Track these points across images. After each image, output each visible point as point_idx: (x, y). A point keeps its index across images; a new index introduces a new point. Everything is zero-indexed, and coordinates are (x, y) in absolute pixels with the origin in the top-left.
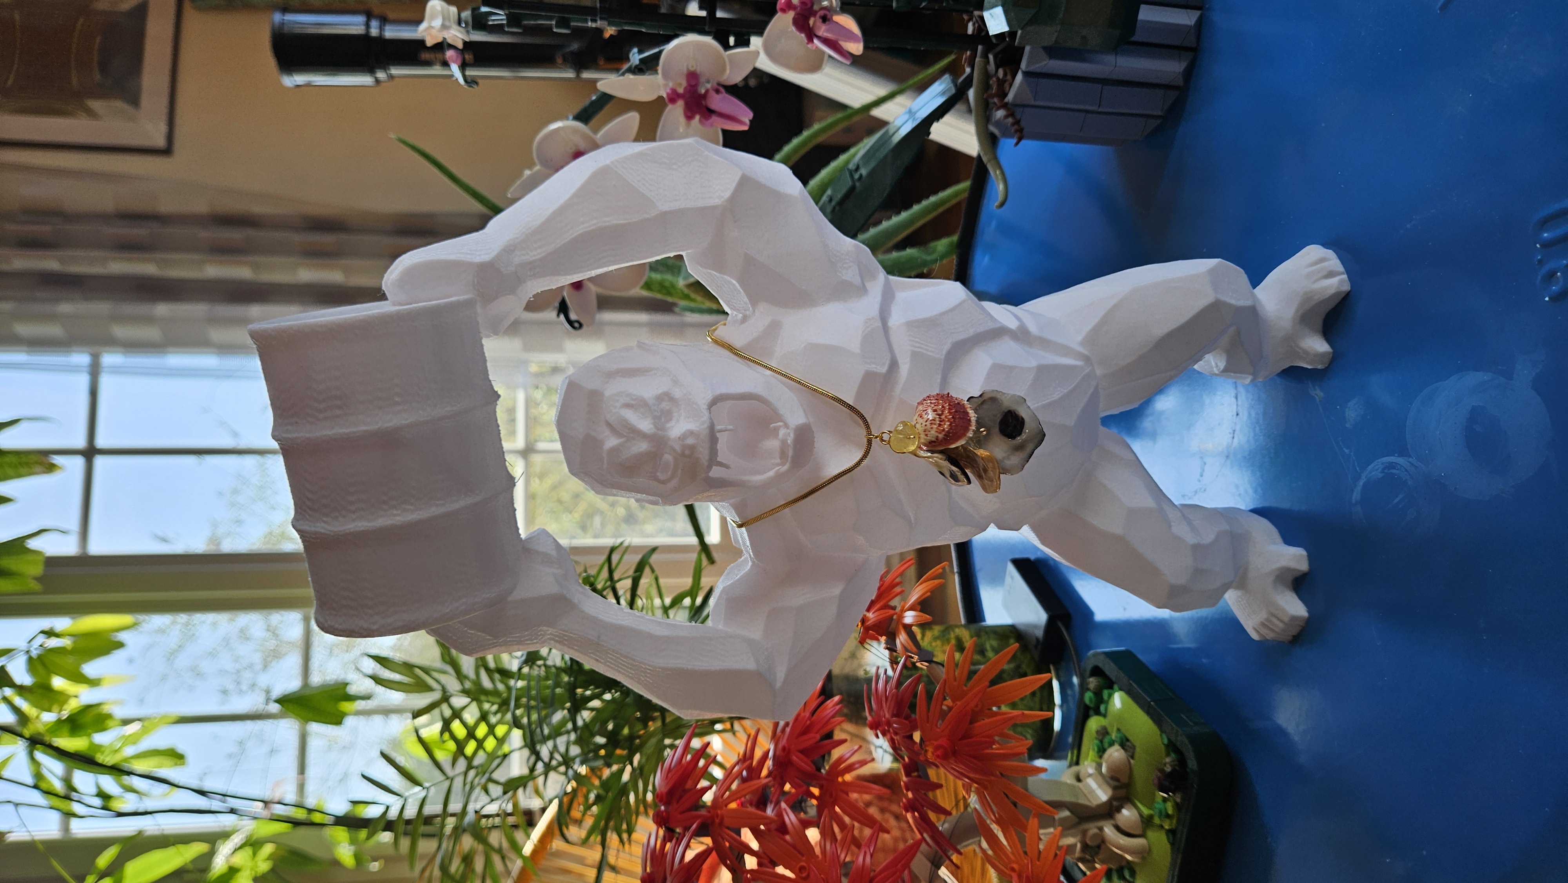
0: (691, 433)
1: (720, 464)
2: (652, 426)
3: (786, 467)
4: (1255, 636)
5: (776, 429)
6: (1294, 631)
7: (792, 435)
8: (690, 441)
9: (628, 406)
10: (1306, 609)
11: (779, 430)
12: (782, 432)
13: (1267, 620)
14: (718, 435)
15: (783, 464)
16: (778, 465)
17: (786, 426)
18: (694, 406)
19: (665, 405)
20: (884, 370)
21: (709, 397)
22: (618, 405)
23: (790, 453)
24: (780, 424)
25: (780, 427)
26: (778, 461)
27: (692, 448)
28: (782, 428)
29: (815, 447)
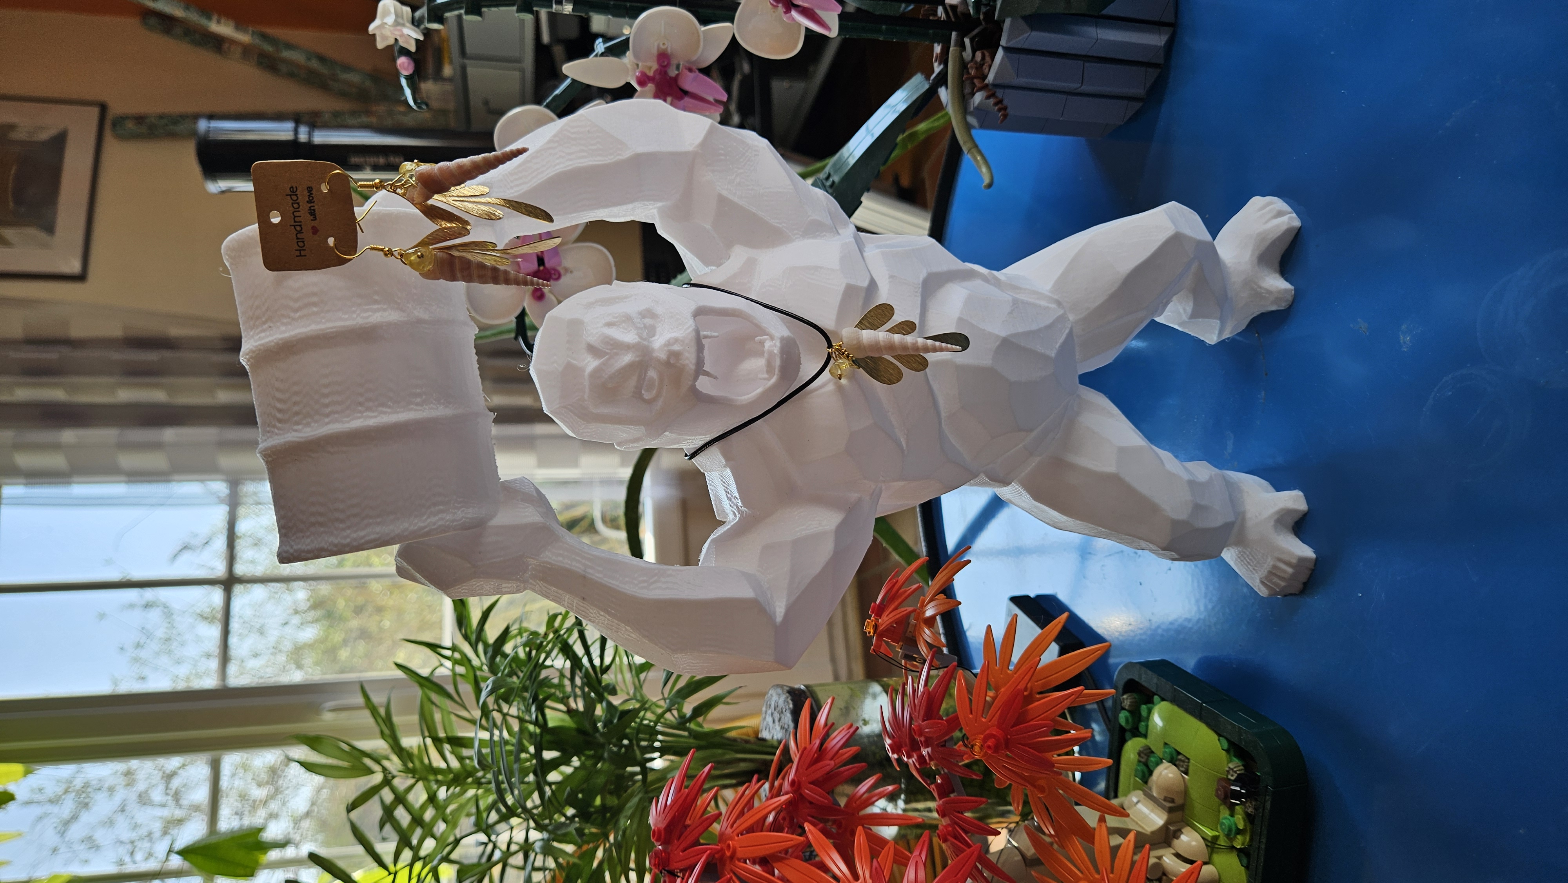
0: (676, 340)
1: (707, 375)
4: (1263, 592)
6: (1304, 576)
8: (676, 348)
10: (1312, 549)
11: (765, 343)
13: (1274, 567)
14: (705, 341)
15: (770, 380)
16: (766, 381)
17: (772, 337)
18: (678, 316)
19: (648, 319)
21: (693, 307)
22: (600, 325)
26: (766, 377)
27: (678, 355)
28: (767, 341)
29: (802, 363)
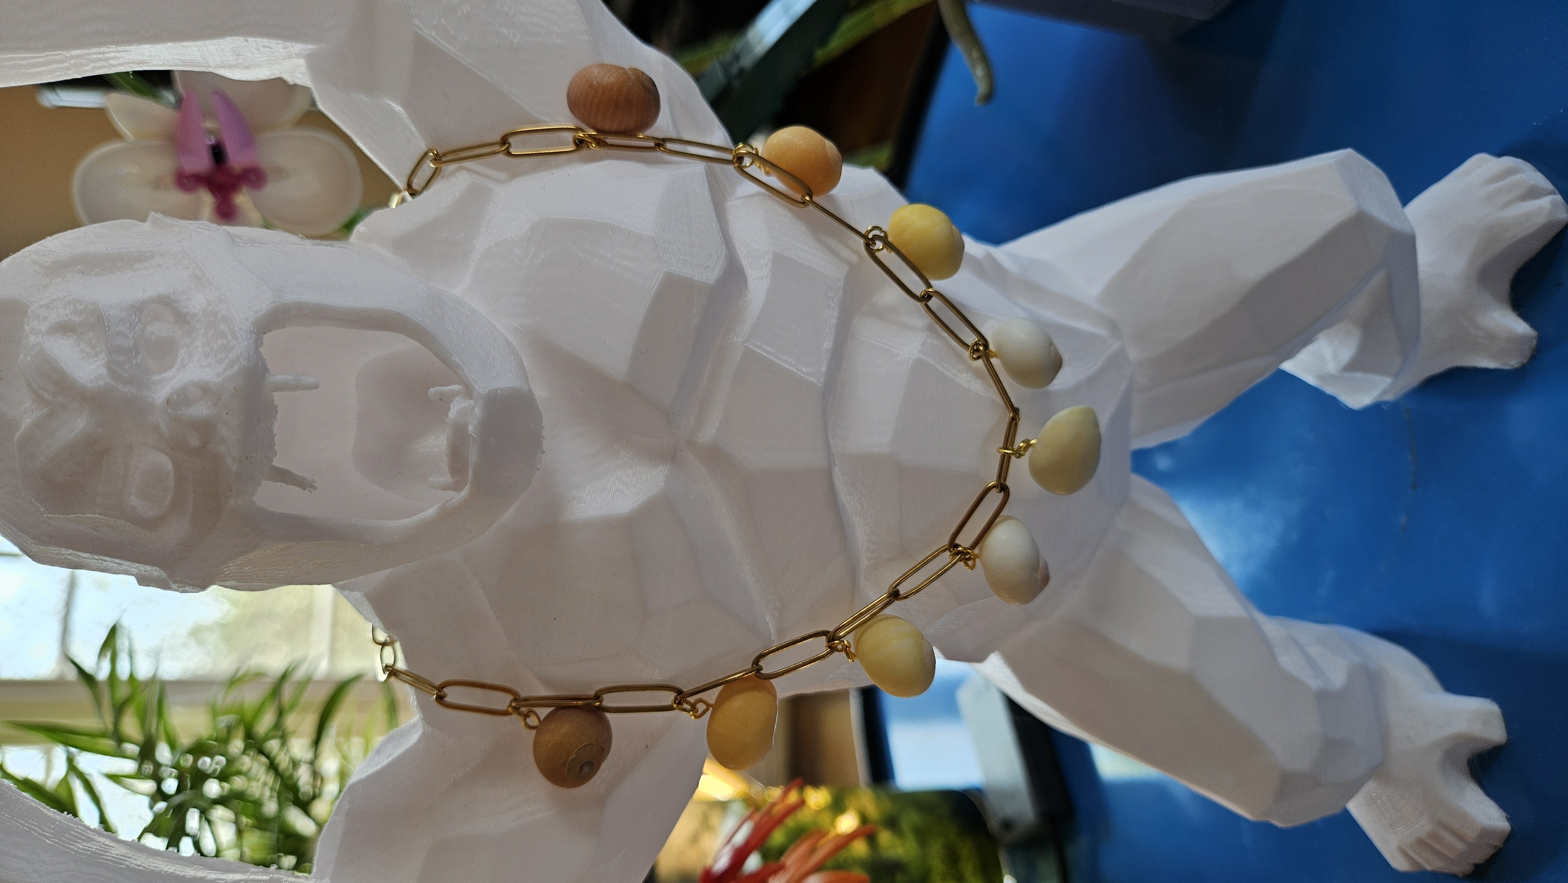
0: (205, 389)
1: (284, 476)
2: (104, 371)
3: (465, 493)
4: (1399, 863)
5: (445, 401)
6: (1480, 856)
7: (477, 412)
9: (64, 328)
10: (1504, 814)
11: (451, 401)
12: (457, 407)
13: (1433, 835)
14: (278, 398)
15: (456, 487)
16: (445, 488)
17: (469, 392)
18: (223, 327)
19: (158, 329)
20: (710, 275)
21: (263, 303)
22: (44, 326)
23: (473, 456)
24: (455, 387)
25: (454, 394)
26: (448, 479)
27: (205, 428)
28: (458, 398)
29: (544, 450)
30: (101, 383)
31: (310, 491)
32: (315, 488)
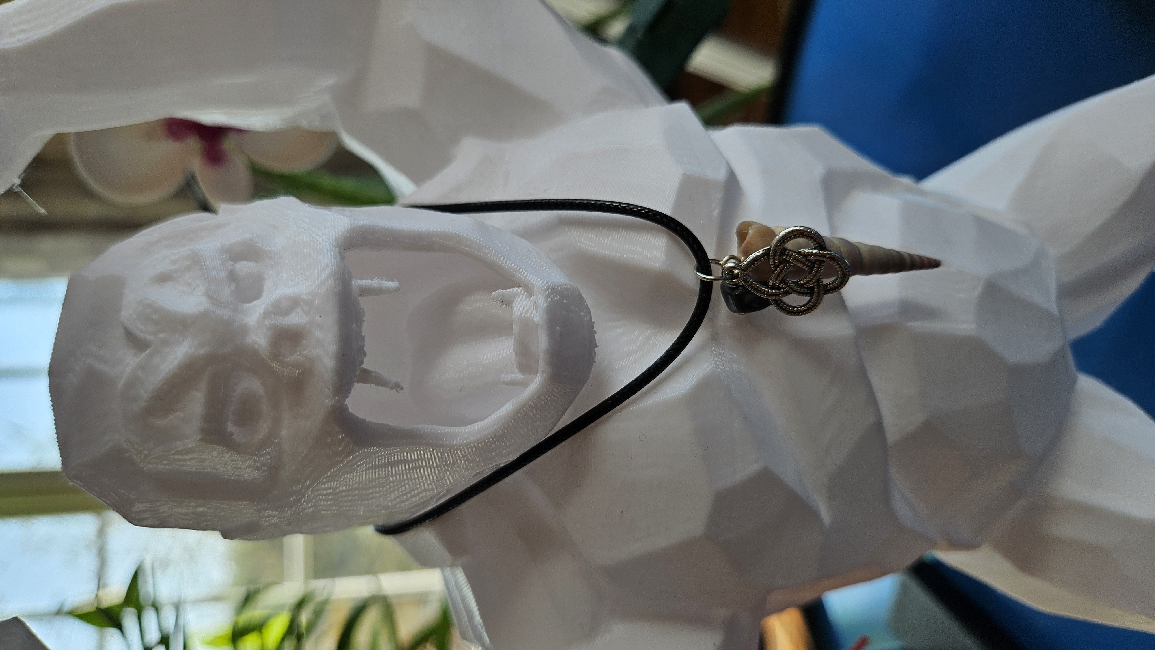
1: (373, 379)
3: (536, 383)
5: (507, 302)
12: (519, 306)
17: (529, 291)
20: (719, 177)
21: (342, 226)
24: (514, 290)
26: (518, 375)
27: (297, 338)
28: (518, 298)
29: (597, 344)
30: (201, 308)
31: (397, 391)
32: (402, 389)
